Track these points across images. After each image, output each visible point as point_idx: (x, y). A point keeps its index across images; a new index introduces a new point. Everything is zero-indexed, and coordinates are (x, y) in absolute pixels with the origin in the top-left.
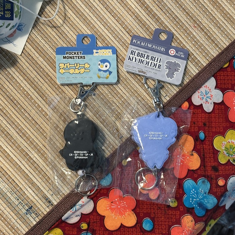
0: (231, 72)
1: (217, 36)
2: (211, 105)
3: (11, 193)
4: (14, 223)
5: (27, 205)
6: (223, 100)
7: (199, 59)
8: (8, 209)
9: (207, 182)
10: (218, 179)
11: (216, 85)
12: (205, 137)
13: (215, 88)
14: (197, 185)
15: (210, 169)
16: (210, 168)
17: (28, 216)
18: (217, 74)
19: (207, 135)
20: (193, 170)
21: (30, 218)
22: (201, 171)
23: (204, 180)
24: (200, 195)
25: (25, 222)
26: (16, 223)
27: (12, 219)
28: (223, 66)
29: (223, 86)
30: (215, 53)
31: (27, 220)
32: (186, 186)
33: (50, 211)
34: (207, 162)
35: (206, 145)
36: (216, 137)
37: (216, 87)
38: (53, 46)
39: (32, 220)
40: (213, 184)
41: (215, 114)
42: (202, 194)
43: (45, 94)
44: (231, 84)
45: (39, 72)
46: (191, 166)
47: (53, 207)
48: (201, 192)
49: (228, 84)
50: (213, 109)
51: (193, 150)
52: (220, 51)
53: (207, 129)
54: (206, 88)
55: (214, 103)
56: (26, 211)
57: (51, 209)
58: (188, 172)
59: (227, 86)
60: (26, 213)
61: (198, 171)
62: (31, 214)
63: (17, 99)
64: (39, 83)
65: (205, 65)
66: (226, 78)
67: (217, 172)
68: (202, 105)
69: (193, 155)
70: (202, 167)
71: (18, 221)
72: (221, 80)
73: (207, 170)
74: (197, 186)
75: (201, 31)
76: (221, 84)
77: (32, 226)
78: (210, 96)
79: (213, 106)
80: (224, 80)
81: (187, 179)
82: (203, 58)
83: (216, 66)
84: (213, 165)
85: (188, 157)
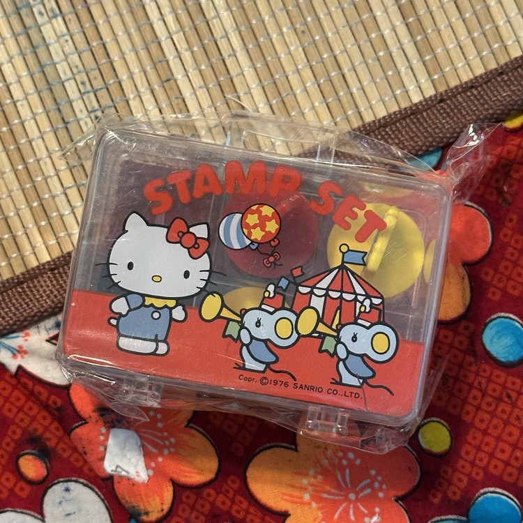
3: (81, 87)
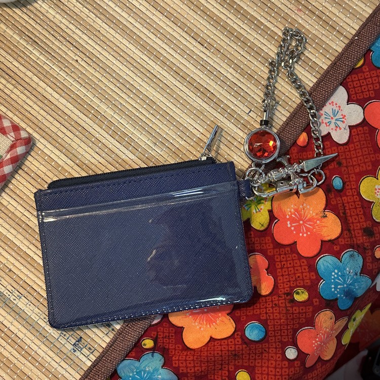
0: (369, 71)
1: (338, 18)
2: (345, 131)
4: (56, 369)
5: (73, 336)
6: (364, 118)
7: (314, 60)
8: (43, 347)
9: (357, 256)
10: (375, 248)
11: (348, 98)
12: (344, 183)
13: (348, 102)
14: (341, 262)
15: (361, 234)
16: (360, 231)
17: (78, 353)
18: (348, 80)
19: (346, 180)
20: (330, 241)
21: (81, 357)
22: (344, 238)
23: (352, 252)
24: (348, 278)
25: (74, 364)
26: (60, 367)
27: (53, 363)
28: (356, 65)
29: (360, 96)
30: (338, 46)
31: (76, 360)
32: (322, 266)
33: (110, 341)
34: (353, 223)
35: (347, 196)
36: (363, 180)
37: (350, 101)
38: (79, 77)
39: (84, 359)
40: (367, 258)
41: (354, 143)
42: (351, 275)
43: (77, 155)
44: (374, 90)
45: (64, 122)
46: (325, 235)
47: (115, 333)
48: (349, 272)
49: (369, 91)
50: (350, 137)
51: (325, 209)
52: (347, 42)
53: (345, 170)
54: (333, 105)
55: (349, 126)
56: (72, 347)
57: (111, 337)
58: (322, 244)
59: (367, 95)
60: (74, 349)
61: (340, 240)
62: (81, 350)
63: (35, 170)
64: (66, 139)
65: (325, 67)
66: (363, 83)
67: (372, 238)
68: (329, 134)
69: (326, 216)
70: (345, 232)
71: (63, 364)
72: (354, 88)
73: (355, 236)
74: (341, 264)
75: (310, 14)
76: (356, 93)
77: (85, 369)
78: (342, 117)
79: (349, 132)
80: (361, 86)
81: (322, 256)
82: (321, 57)
83: (345, 66)
84: (365, 226)
85: (318, 222)
